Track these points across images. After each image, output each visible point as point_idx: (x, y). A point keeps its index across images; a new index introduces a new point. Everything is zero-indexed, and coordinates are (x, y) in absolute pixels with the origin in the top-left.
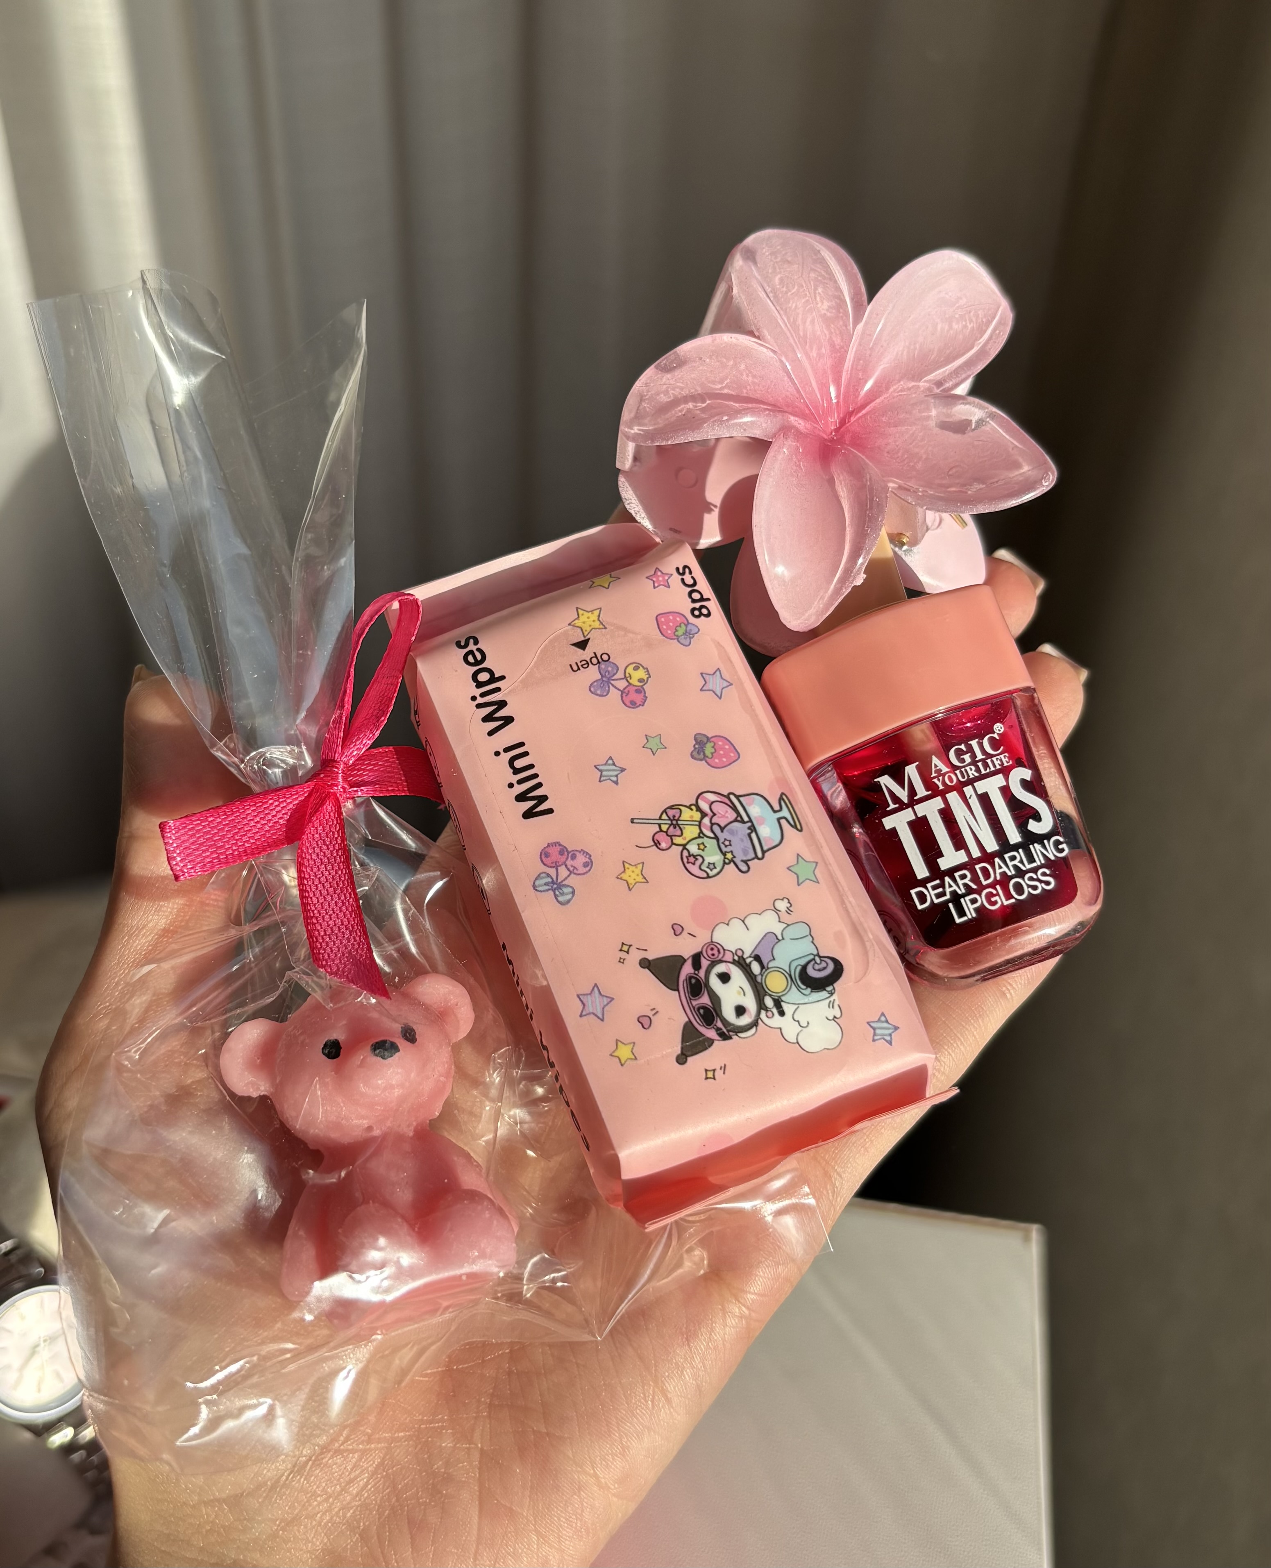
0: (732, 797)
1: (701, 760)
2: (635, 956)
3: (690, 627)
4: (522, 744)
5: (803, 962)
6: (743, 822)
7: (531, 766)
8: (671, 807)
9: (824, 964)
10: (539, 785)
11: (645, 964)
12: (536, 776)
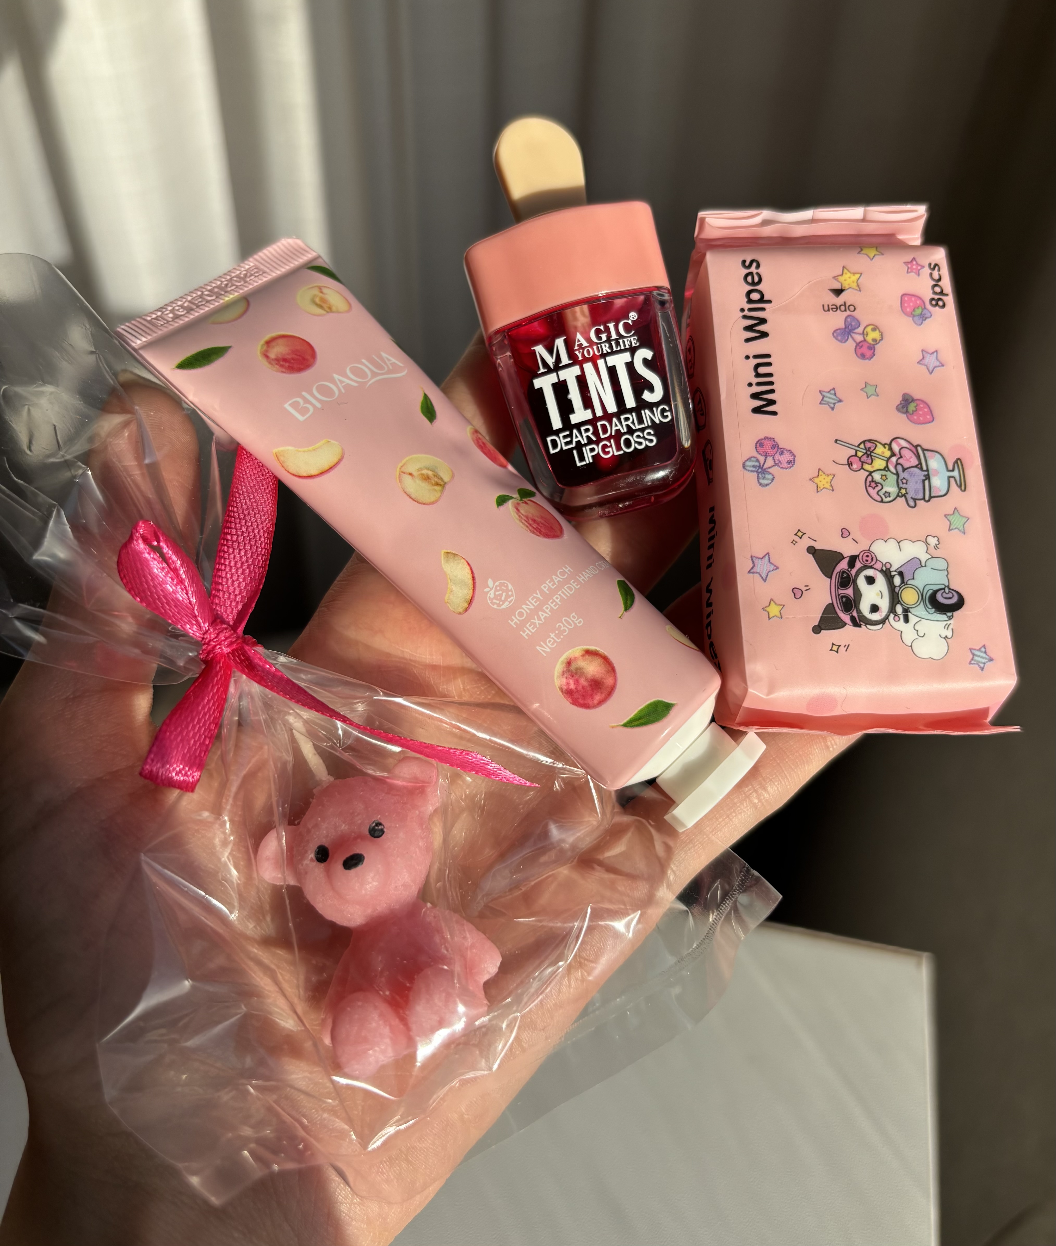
0: (919, 449)
1: (903, 413)
2: (806, 543)
3: (925, 311)
4: (768, 356)
5: (936, 588)
6: (921, 469)
7: (771, 375)
8: (870, 441)
9: (950, 595)
10: (772, 391)
11: (812, 550)
12: (772, 383)
